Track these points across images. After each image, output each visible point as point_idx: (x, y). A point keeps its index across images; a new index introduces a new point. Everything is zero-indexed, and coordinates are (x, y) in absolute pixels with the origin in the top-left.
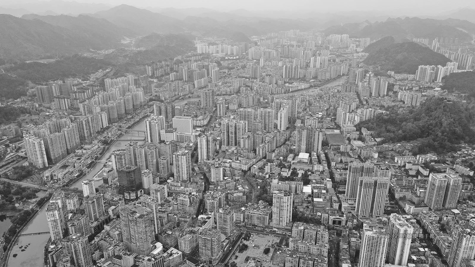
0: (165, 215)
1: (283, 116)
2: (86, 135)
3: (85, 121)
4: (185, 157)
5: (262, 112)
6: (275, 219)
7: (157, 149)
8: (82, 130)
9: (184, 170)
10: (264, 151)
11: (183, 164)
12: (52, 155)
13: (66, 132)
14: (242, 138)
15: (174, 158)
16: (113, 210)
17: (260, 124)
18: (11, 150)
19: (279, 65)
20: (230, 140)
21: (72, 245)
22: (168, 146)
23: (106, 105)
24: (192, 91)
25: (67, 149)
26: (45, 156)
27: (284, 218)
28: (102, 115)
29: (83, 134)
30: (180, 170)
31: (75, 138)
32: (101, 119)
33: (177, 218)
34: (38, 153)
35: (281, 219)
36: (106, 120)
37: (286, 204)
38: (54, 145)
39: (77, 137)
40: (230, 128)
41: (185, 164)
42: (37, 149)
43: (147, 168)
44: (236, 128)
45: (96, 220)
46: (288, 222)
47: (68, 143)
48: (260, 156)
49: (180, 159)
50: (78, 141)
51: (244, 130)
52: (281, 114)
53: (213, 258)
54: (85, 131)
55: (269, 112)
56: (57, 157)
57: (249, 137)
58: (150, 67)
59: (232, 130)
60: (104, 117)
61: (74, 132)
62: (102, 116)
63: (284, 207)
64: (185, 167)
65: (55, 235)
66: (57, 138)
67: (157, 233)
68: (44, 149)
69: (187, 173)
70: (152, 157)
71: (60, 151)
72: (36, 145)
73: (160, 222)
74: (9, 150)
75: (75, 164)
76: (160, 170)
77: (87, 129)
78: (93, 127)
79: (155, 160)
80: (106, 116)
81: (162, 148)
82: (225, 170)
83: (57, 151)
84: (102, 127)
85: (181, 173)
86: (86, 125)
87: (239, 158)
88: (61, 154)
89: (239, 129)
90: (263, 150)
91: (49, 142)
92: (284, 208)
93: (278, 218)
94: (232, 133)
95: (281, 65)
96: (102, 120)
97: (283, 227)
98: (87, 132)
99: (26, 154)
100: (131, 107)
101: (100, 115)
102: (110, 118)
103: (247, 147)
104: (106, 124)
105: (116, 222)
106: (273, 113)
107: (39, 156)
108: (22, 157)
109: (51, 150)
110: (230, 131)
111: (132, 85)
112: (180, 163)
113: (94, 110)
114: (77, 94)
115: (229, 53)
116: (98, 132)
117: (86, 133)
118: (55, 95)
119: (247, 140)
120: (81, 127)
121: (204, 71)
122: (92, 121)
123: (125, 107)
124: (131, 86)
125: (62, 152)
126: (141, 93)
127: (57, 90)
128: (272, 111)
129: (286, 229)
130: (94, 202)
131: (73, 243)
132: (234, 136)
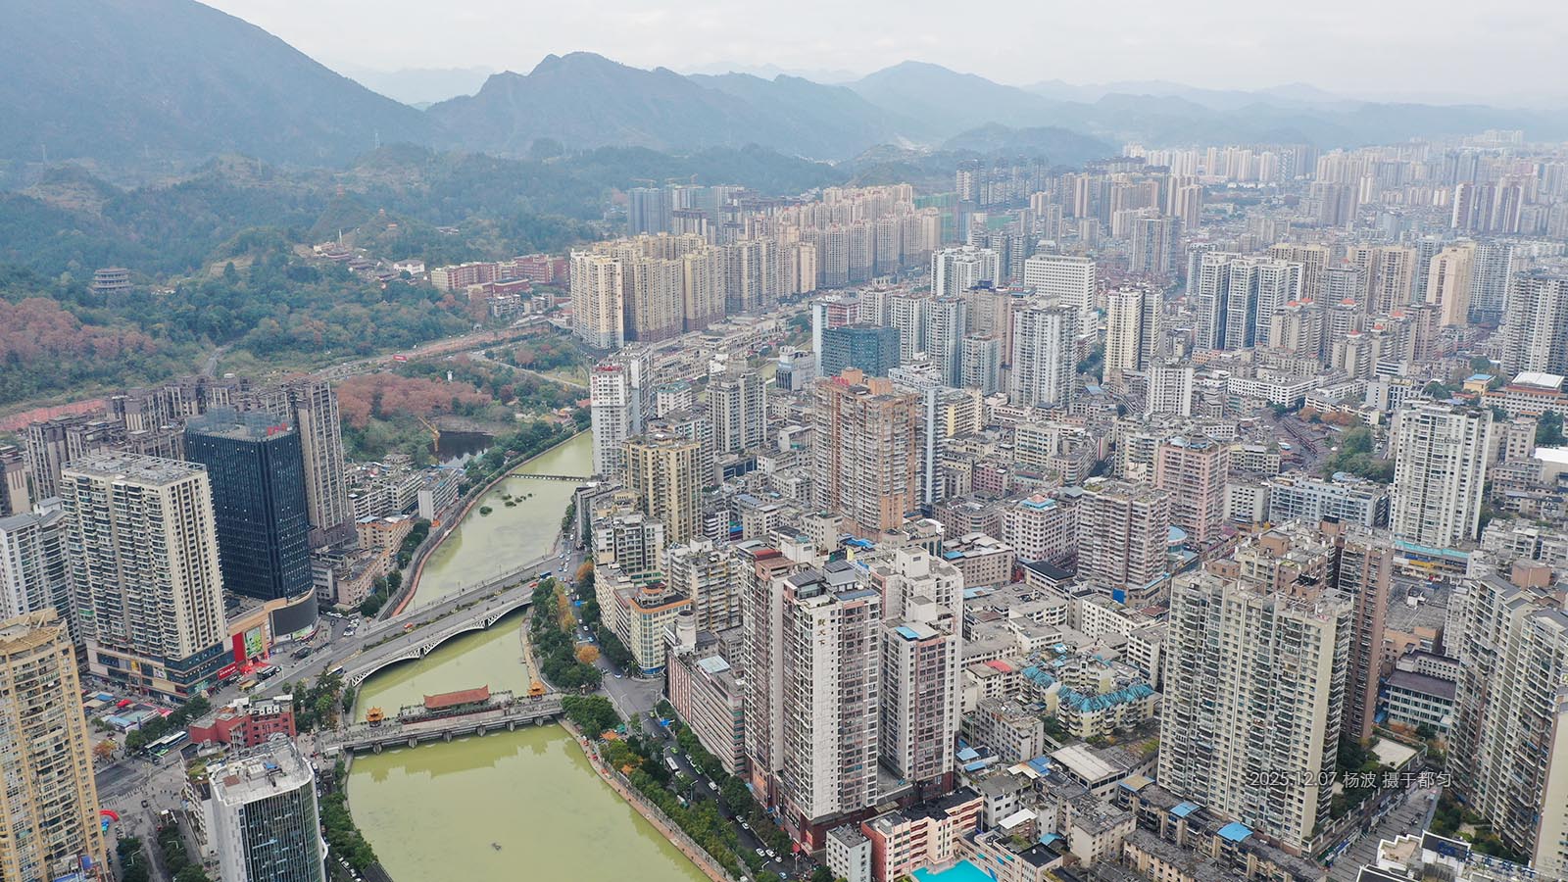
0: (964, 467)
1: (1451, 270)
2: (745, 295)
3: (750, 249)
4: (1057, 319)
5: (1362, 254)
6: (1402, 515)
7: (964, 308)
8: (736, 278)
9: (1047, 367)
10: (1363, 360)
11: (1048, 347)
12: (639, 319)
13: (688, 264)
14: (1277, 314)
15: (1020, 324)
16: (792, 436)
17: (1354, 278)
18: (535, 307)
19: (1435, 202)
20: (1229, 328)
21: (649, 452)
22: (1001, 300)
23: (817, 230)
24: (1101, 242)
25: (685, 319)
26: (620, 314)
27: (1443, 512)
28: (802, 249)
29: (737, 290)
30: (1036, 367)
31: (712, 292)
32: (799, 263)
33: (1005, 477)
34: (602, 299)
35: (1428, 513)
36: (811, 270)
37: (1460, 447)
38: (650, 291)
39: (720, 289)
40: (1233, 283)
41: (1055, 346)
42: (602, 287)
43: (922, 347)
44: (1254, 287)
45: (736, 449)
46: (1461, 535)
47: (690, 300)
48: (1345, 371)
49: (1038, 327)
50: (719, 302)
51: (1287, 293)
52: (1443, 265)
53: (1131, 586)
54: (746, 281)
55: (1393, 256)
56: (652, 329)
57: (1303, 311)
58: (967, 174)
59: (1240, 289)
60: (808, 257)
61: (712, 272)
62: (802, 255)
63: (1450, 460)
64: (1055, 356)
65: (605, 460)
66: (663, 273)
67: (929, 500)
68: (619, 291)
69: (1059, 384)
70: (943, 329)
71: (664, 315)
72: (601, 272)
73: (943, 482)
74: (527, 306)
75: (701, 352)
76: (964, 375)
77: (750, 276)
78: (768, 274)
79: (952, 342)
80: (814, 261)
81: (980, 306)
82: (1202, 398)
83: (655, 312)
84: (795, 291)
85: (1036, 379)
86: (750, 262)
87: (1260, 373)
88: (665, 325)
89: (1269, 284)
90: (1359, 354)
91: (637, 277)
92: (1449, 465)
93: (1418, 510)
94: (1237, 300)
95: (1442, 203)
96: (799, 270)
97: (1436, 553)
98: (750, 286)
99: (570, 322)
100: (894, 256)
101: (794, 252)
102: (823, 274)
103: (1293, 345)
104: (810, 284)
105: (798, 456)
106: (1410, 262)
107: (603, 311)
108: (558, 328)
109: (639, 303)
110: (1232, 293)
111: (905, 200)
112: (1037, 342)
113: (781, 236)
114: (739, 214)
115: (1242, 176)
116: (782, 300)
117: (745, 288)
118: (676, 207)
119: (1295, 322)
120: (735, 267)
121: (1150, 186)
122: (768, 255)
123: (875, 254)
124: (903, 202)
125: (669, 319)
126: (932, 220)
127: (684, 199)
128: (1406, 255)
129: (1448, 562)
130: (738, 388)
131: (655, 450)
132: (1244, 312)
